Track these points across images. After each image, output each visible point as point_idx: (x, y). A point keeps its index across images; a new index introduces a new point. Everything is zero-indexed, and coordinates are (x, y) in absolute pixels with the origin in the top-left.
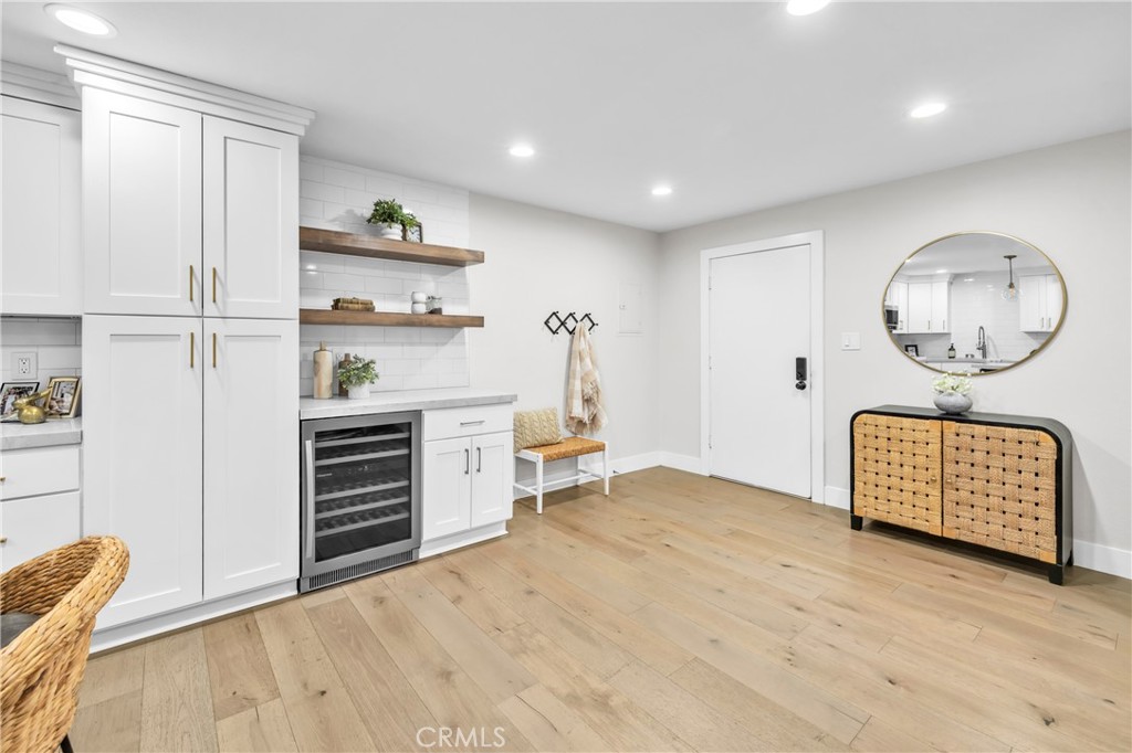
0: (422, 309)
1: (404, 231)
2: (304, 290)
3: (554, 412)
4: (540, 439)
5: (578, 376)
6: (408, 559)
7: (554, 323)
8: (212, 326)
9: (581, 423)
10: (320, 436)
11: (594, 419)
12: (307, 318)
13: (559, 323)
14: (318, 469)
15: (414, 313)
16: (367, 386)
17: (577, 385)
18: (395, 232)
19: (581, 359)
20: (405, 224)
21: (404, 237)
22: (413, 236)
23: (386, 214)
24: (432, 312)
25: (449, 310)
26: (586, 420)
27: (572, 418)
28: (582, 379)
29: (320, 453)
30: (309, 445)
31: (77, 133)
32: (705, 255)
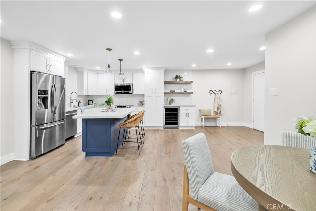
0: (183, 91)
1: (180, 79)
2: (164, 89)
3: (210, 110)
4: (205, 115)
5: (216, 103)
6: (177, 128)
7: (211, 92)
8: (155, 95)
9: (217, 113)
10: (166, 109)
11: (220, 112)
12: (165, 93)
13: (212, 92)
14: (166, 113)
15: (181, 92)
16: (173, 103)
17: (216, 105)
18: (178, 80)
19: (217, 100)
20: (180, 78)
21: (180, 81)
22: (181, 80)
23: (177, 77)
24: (185, 92)
25: (188, 91)
26: (218, 112)
27: (215, 112)
28: (217, 104)
29: (166, 111)
30: (165, 110)
31: (144, 75)
32: (253, 74)
